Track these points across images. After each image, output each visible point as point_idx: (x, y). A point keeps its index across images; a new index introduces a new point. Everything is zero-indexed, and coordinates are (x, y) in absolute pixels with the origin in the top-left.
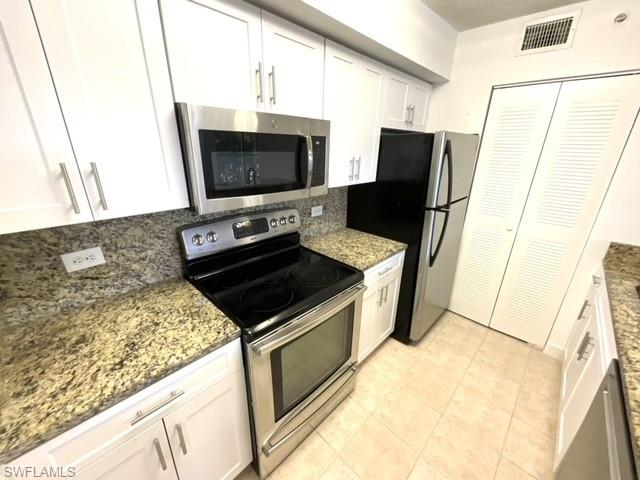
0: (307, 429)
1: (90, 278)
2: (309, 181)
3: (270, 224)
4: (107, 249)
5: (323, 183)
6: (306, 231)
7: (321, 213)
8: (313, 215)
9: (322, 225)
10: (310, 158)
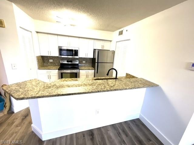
1: (51, 63)
2: (74, 55)
3: (73, 62)
4: (53, 60)
5: (78, 56)
6: (81, 65)
7: (85, 62)
8: (83, 62)
9: (85, 65)
10: (74, 52)
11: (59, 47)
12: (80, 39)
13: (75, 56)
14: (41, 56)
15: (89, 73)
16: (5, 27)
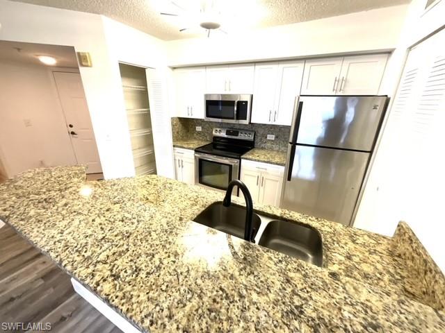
1: (199, 133)
2: (235, 117)
3: (240, 134)
4: (202, 128)
5: (246, 119)
6: (263, 145)
7: (273, 139)
8: (268, 138)
9: (274, 146)
10: (236, 109)
11: (206, 96)
12: (258, 67)
13: (238, 119)
14: (179, 118)
15: (267, 173)
16: (91, 66)
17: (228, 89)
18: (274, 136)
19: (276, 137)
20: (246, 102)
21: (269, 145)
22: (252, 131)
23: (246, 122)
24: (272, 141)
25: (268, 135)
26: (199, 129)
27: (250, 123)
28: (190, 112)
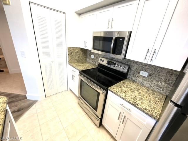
0: (87, 112)
3: (116, 65)
6: (135, 79)
7: (146, 76)
8: (141, 74)
9: (145, 82)
10: (112, 44)
13: (113, 53)
15: (130, 114)
16: (9, 5)
17: (110, 27)
18: (147, 73)
19: (150, 75)
20: (123, 39)
21: (140, 80)
22: (127, 65)
23: (121, 57)
24: (144, 77)
25: (141, 72)
26: (92, 56)
27: (125, 58)
28: (85, 45)
